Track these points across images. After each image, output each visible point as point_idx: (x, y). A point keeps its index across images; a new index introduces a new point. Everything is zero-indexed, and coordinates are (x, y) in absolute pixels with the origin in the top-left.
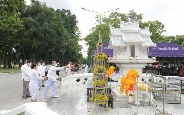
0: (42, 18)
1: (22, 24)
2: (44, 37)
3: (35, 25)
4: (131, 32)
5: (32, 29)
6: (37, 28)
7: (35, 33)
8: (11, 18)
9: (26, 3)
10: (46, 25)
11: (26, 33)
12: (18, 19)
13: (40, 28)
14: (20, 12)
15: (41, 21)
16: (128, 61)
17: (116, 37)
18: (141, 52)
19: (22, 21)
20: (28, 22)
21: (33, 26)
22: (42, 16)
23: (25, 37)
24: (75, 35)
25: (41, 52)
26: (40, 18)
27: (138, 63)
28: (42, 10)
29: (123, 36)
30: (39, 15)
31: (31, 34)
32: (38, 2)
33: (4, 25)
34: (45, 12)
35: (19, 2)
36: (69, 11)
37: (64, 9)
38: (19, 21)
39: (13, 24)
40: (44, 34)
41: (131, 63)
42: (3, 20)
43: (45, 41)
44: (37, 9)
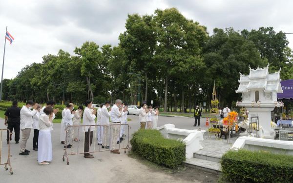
0: (226, 50)
1: (203, 61)
2: (230, 74)
3: (218, 60)
4: (258, 79)
5: (214, 66)
6: (220, 64)
7: (218, 70)
8: (192, 57)
9: (208, 34)
10: (232, 58)
11: (208, 72)
12: (199, 56)
13: (224, 63)
14: (202, 46)
15: (226, 54)
16: (250, 105)
17: (244, 84)
18: (266, 96)
19: (203, 59)
20: (210, 58)
21: (216, 62)
22: (226, 48)
23: (207, 76)
24: (287, 63)
25: (229, 93)
26: (224, 50)
27: (259, 107)
28: (227, 39)
29: (249, 83)
30: (223, 46)
31: (214, 72)
32: (221, 31)
33: (184, 66)
34: (231, 41)
35: (199, 36)
36: (272, 28)
37: (263, 27)
38: (199, 59)
39: (193, 64)
40: (230, 69)
41: (253, 107)
42: (183, 61)
43: (232, 79)
44: (220, 39)
